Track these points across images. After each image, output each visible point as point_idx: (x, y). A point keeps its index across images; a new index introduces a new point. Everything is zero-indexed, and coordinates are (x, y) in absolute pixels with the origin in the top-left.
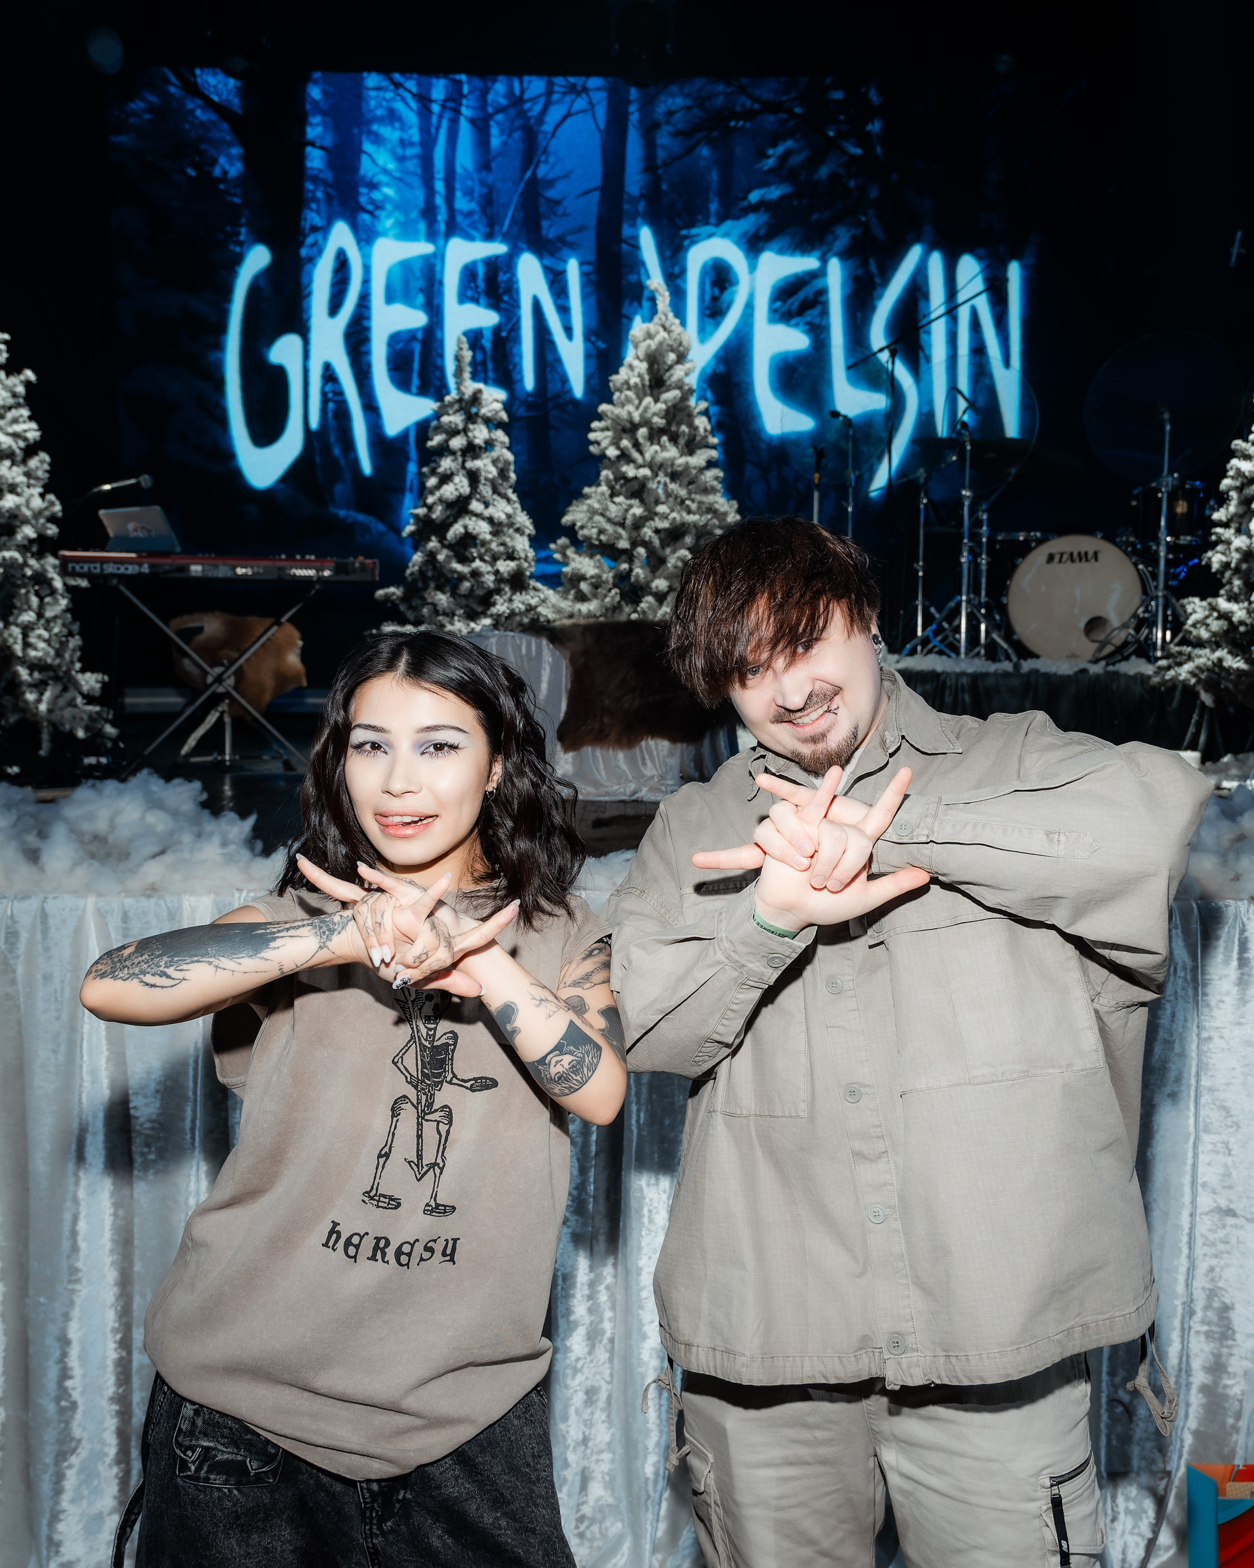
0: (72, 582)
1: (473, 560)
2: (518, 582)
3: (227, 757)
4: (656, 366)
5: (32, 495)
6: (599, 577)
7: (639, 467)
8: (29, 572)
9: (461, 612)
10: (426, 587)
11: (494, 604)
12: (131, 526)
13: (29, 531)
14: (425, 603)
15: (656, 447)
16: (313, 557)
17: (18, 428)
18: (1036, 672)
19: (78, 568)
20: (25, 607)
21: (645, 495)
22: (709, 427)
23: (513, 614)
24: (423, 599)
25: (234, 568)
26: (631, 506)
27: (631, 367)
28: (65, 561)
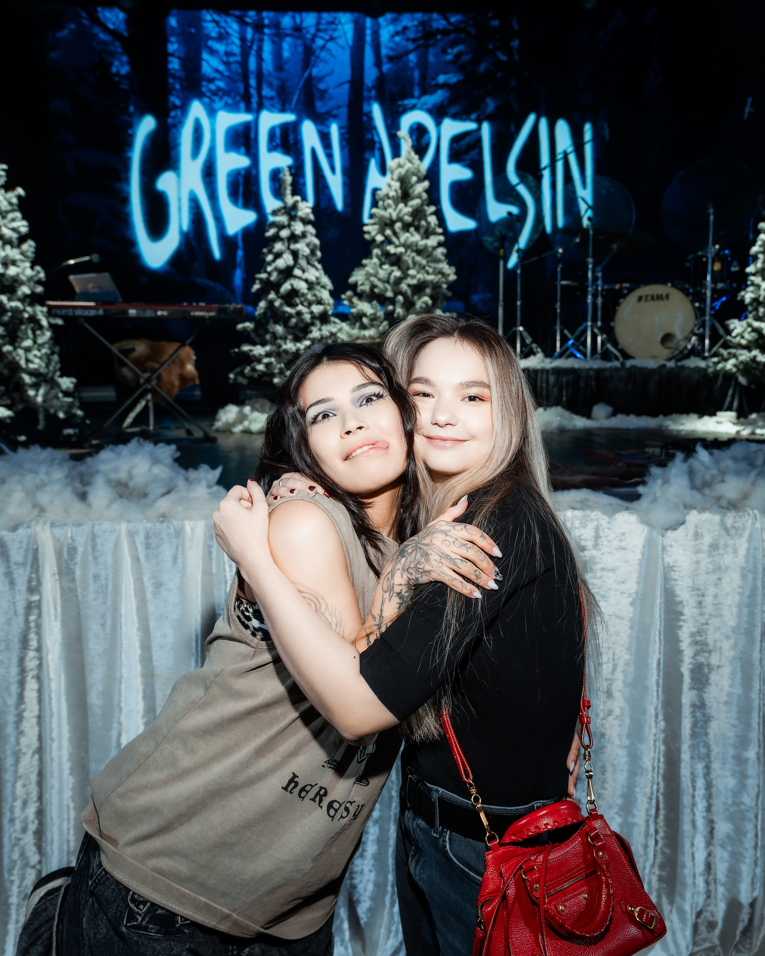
0: (54, 321)
1: (297, 305)
2: (324, 318)
3: (151, 428)
4: (404, 185)
5: (26, 267)
6: (375, 314)
7: (396, 247)
8: (26, 316)
9: (290, 337)
10: (267, 323)
11: (311, 332)
12: (90, 286)
13: (25, 290)
14: (267, 331)
15: (407, 235)
16: (203, 304)
17: (15, 225)
18: (635, 367)
19: (58, 313)
20: (25, 337)
21: (401, 264)
22: (437, 222)
23: (322, 338)
24: (267, 329)
25: (156, 311)
26: (392, 271)
27: (389, 186)
28: (50, 308)
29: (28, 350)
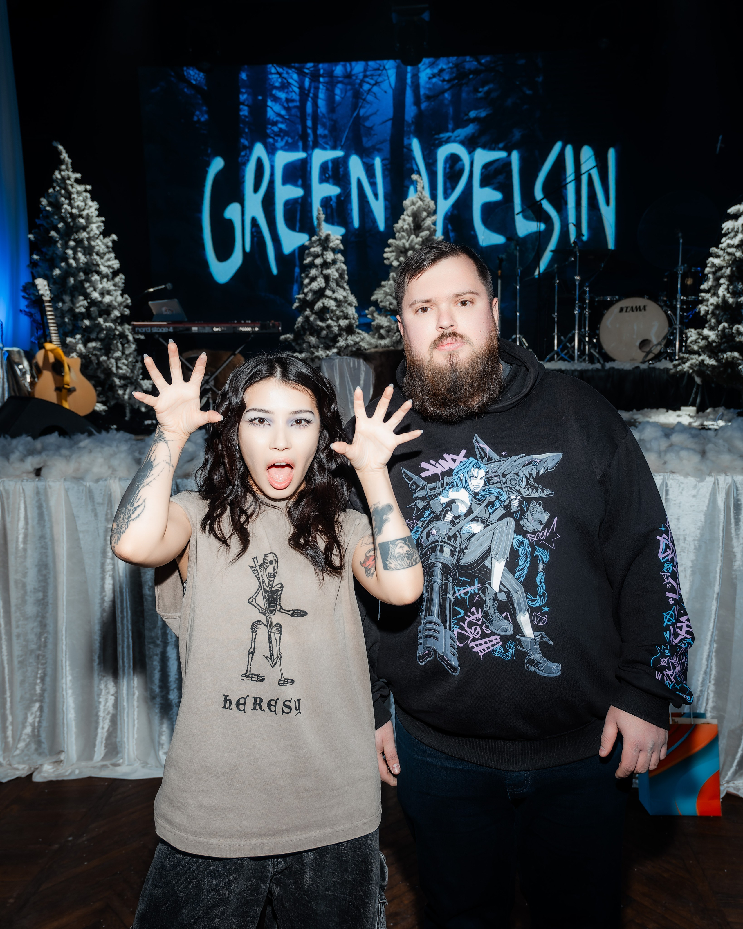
0: (137, 337)
1: (327, 320)
2: (350, 330)
4: (417, 219)
5: (117, 295)
6: (390, 326)
8: (117, 333)
9: (322, 346)
10: (305, 334)
11: (338, 342)
12: (164, 309)
13: (116, 313)
14: (304, 342)
16: (249, 321)
17: (109, 263)
18: (613, 368)
19: (140, 330)
20: (116, 349)
23: (347, 346)
24: (303, 340)
25: (212, 328)
27: (404, 220)
28: (134, 327)
29: (118, 359)
